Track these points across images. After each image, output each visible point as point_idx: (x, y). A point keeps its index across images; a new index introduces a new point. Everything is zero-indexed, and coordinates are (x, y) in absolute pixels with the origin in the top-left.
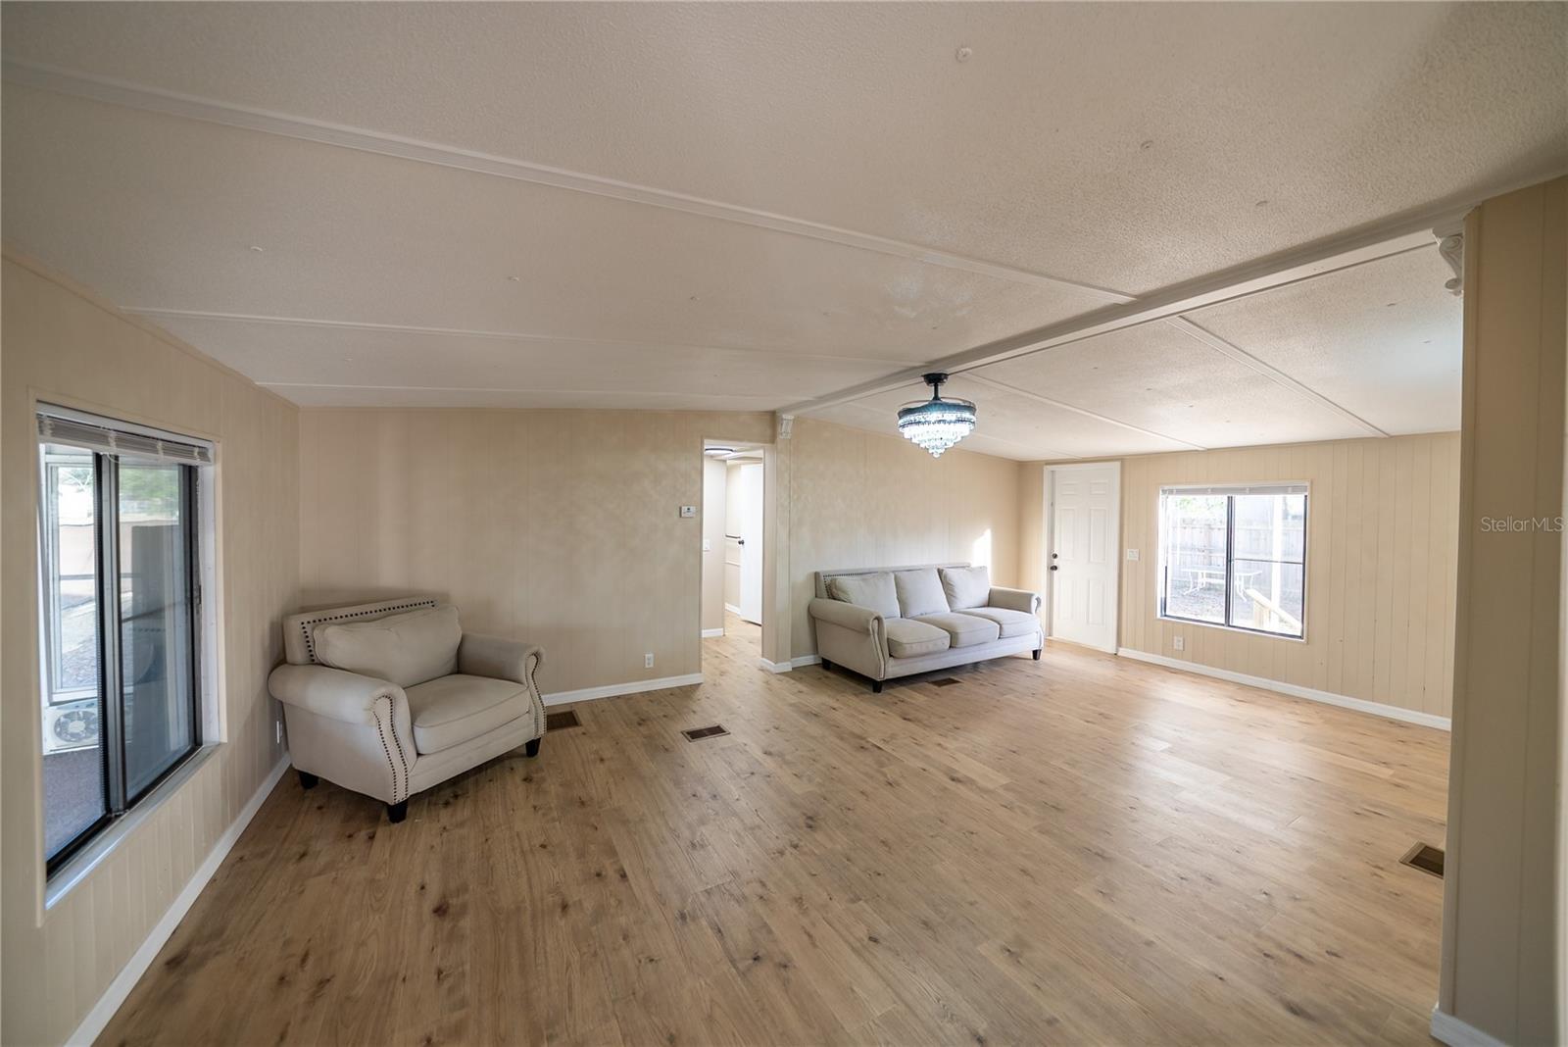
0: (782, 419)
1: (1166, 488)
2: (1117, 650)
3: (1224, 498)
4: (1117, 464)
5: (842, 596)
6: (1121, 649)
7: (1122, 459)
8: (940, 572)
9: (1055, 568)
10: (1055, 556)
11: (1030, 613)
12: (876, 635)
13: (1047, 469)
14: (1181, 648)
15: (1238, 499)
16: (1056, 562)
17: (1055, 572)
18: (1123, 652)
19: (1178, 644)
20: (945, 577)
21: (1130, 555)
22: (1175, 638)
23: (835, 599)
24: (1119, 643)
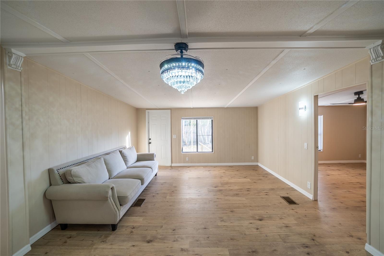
0: (11, 53)
1: (183, 118)
2: (171, 165)
3: (196, 120)
4: (170, 110)
5: (76, 179)
6: (172, 164)
7: (171, 109)
8: (121, 152)
9: (150, 143)
10: (150, 139)
11: (154, 160)
12: (111, 198)
13: (147, 111)
14: (188, 160)
15: (198, 120)
16: (150, 141)
17: (150, 144)
18: (173, 165)
19: (187, 159)
20: (123, 154)
21: (174, 137)
22: (186, 158)
23: (69, 183)
24: (172, 163)
